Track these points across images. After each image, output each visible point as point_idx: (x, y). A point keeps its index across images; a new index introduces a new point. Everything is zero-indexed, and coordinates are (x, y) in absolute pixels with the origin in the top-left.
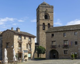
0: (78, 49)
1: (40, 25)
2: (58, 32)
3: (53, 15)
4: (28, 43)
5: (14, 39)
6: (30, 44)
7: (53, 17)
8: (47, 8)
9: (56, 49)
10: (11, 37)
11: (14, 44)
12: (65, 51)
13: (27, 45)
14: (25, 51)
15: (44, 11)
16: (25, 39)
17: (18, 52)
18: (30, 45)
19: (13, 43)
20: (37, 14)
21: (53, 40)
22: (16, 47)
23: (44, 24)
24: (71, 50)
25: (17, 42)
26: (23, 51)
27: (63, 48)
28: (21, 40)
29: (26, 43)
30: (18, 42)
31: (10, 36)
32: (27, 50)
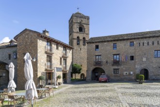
0: (135, 66)
1: (74, 39)
2: (105, 42)
3: (89, 27)
4: (63, 57)
5: (38, 46)
6: (64, 58)
7: (89, 30)
8: (82, 19)
9: (102, 67)
10: (33, 43)
11: (39, 55)
13: (61, 59)
14: (58, 69)
15: (79, 22)
16: (57, 48)
17: (46, 70)
18: (65, 60)
19: (37, 53)
20: (70, 26)
21: (97, 54)
22: (42, 61)
23: (78, 37)
24: (124, 69)
25: (44, 52)
26: (55, 69)
27: (113, 65)
28: (51, 50)
29: (60, 56)
30: (46, 53)
31: (31, 41)
32: (61, 67)
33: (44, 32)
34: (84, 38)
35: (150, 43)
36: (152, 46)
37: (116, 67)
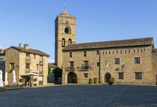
3: (75, 28)
9: (75, 72)
11: (20, 64)
12: (85, 74)
13: (37, 65)
15: (64, 22)
16: (35, 58)
22: (22, 68)
23: (63, 39)
24: (92, 73)
29: (36, 63)
31: (15, 55)
33: (25, 45)
34: (70, 40)
35: (111, 52)
36: (113, 55)
37: (86, 72)
